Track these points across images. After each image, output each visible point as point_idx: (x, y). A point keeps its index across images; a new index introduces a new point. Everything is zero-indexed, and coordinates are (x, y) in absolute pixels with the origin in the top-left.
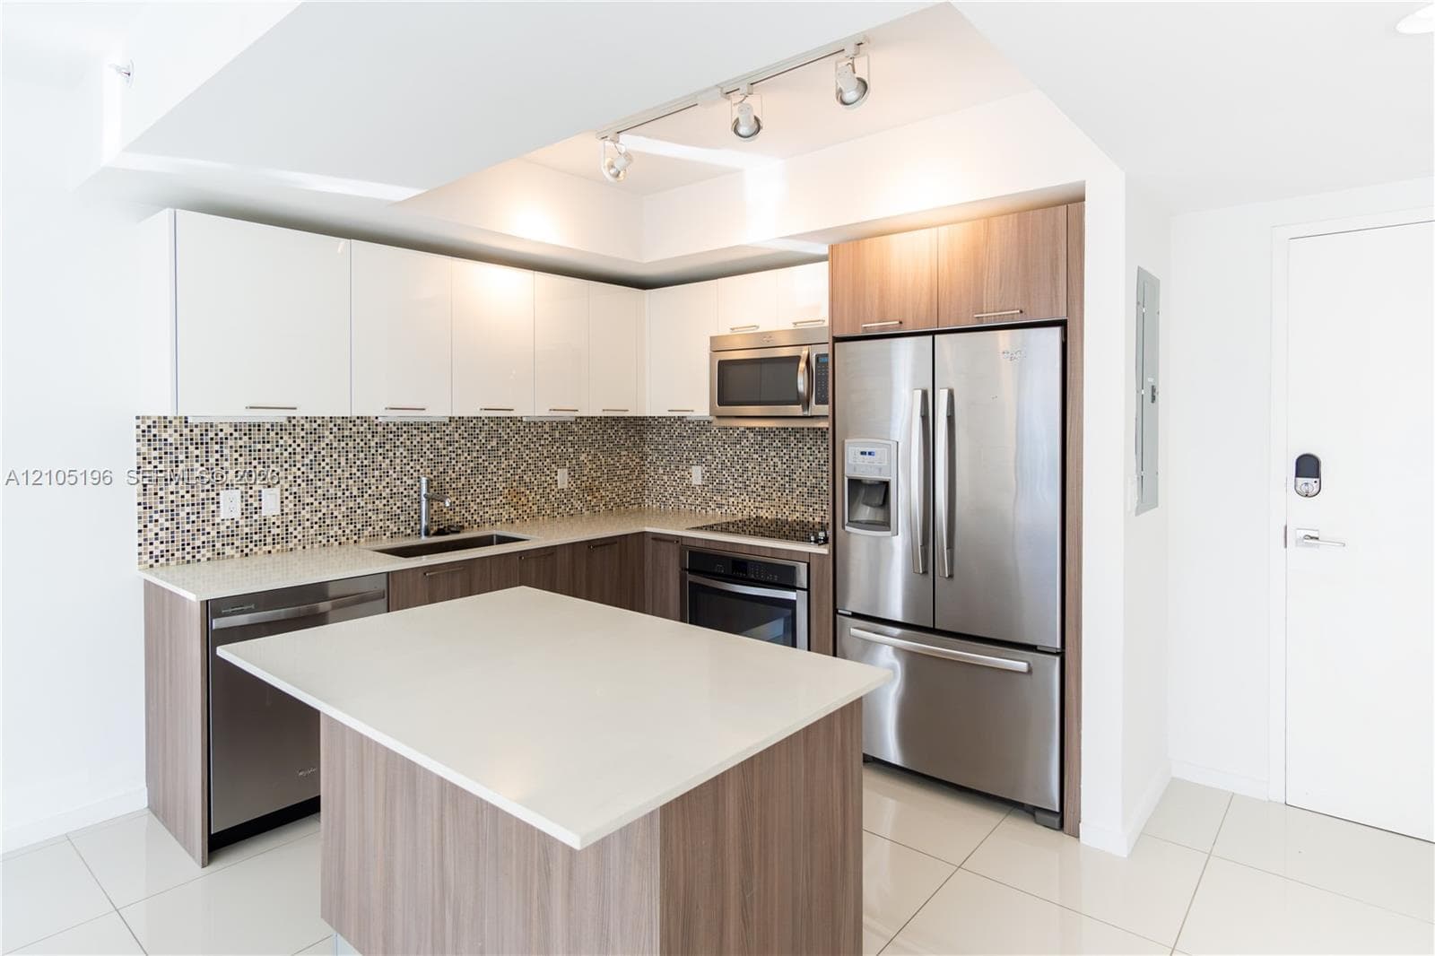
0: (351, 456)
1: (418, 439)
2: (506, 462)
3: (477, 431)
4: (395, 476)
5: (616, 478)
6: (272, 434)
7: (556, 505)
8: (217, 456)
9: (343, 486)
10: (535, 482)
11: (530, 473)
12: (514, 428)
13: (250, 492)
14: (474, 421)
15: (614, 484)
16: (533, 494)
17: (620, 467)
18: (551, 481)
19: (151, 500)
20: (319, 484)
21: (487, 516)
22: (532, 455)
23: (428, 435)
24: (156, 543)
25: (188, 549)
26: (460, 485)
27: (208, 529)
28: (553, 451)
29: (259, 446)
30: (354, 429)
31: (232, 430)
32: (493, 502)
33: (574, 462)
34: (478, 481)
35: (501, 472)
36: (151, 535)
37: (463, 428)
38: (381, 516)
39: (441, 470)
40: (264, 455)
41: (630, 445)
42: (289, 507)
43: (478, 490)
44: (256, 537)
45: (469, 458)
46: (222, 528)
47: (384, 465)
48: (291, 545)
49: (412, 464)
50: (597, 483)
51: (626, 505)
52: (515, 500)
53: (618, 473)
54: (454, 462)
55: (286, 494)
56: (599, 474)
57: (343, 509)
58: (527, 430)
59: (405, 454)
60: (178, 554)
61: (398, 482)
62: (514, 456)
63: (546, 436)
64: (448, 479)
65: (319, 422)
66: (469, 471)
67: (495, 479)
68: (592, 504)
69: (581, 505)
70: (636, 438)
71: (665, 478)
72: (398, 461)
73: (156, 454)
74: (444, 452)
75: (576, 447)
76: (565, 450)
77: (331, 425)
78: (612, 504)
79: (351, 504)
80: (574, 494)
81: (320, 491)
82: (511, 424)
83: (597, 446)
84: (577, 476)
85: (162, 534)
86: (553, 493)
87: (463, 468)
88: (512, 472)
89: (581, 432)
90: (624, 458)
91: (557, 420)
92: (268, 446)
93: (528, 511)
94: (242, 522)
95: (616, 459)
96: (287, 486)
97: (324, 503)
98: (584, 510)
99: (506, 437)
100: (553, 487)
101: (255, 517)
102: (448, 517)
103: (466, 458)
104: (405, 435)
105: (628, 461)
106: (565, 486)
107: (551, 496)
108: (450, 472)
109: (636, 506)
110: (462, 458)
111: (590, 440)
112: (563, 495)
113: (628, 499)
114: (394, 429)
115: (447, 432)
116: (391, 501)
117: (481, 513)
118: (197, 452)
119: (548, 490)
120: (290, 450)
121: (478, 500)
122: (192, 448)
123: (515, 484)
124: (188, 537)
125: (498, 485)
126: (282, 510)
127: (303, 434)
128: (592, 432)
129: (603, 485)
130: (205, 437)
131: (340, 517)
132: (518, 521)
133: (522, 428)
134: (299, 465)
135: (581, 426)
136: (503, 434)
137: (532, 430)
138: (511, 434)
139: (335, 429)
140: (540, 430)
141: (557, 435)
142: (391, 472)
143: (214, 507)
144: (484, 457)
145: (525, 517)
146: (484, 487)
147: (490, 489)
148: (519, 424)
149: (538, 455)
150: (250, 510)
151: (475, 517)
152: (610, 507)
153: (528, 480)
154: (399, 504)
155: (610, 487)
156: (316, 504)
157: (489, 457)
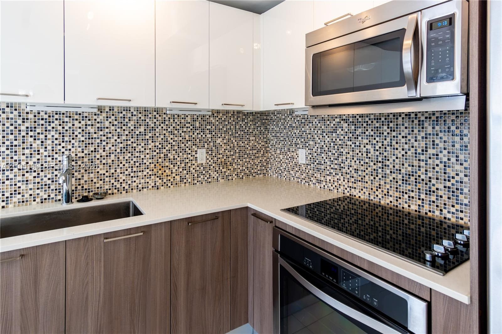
1: (70, 125)
2: (153, 144)
3: (127, 120)
4: (46, 153)
5: (246, 156)
7: (196, 175)
10: (179, 159)
11: (174, 152)
12: (160, 118)
14: (124, 113)
15: (244, 160)
16: (176, 168)
17: (249, 148)
18: (192, 158)
21: (134, 184)
22: (176, 139)
23: (80, 122)
26: (110, 161)
28: (193, 136)
32: (140, 174)
33: (212, 144)
34: (127, 158)
35: (147, 151)
37: (113, 118)
38: (31, 186)
39: (92, 149)
41: (257, 133)
43: (127, 165)
45: (119, 140)
47: (34, 145)
49: (63, 144)
50: (230, 159)
51: (254, 175)
52: (160, 172)
53: (248, 152)
54: (104, 143)
56: (232, 153)
58: (172, 120)
59: (57, 136)
61: (49, 159)
62: (160, 139)
63: (188, 125)
64: (98, 156)
66: (118, 150)
67: (142, 156)
68: (227, 174)
69: (217, 175)
70: (262, 129)
71: (281, 156)
72: (49, 142)
74: (95, 136)
75: (214, 133)
76: (204, 136)
78: (242, 174)
80: (212, 167)
82: (157, 116)
83: (230, 133)
84: (214, 154)
86: (194, 167)
87: (113, 148)
88: (158, 151)
89: (217, 123)
90: (252, 142)
91: (198, 113)
93: (172, 180)
95: (246, 142)
98: (219, 179)
99: (153, 125)
100: (194, 162)
102: (98, 185)
103: (116, 140)
104: (57, 122)
105: (256, 144)
106: (204, 162)
107: (191, 169)
108: (101, 151)
109: (262, 175)
110: (113, 140)
111: (225, 129)
112: (202, 168)
113: (256, 171)
114: (46, 116)
115: (98, 120)
116: (42, 174)
117: (129, 182)
119: (189, 165)
121: (127, 173)
123: (160, 160)
125: (145, 161)
128: (227, 123)
129: (236, 161)
132: (162, 188)
133: (167, 118)
135: (217, 119)
136: (150, 123)
137: (176, 121)
138: (157, 123)
140: (183, 121)
141: (197, 124)
142: (42, 151)
144: (132, 140)
145: (169, 185)
146: (132, 162)
147: (137, 164)
148: (164, 116)
149: (180, 138)
151: (124, 185)
152: (241, 176)
153: (172, 157)
154: (49, 176)
155: (241, 162)
157: (137, 140)
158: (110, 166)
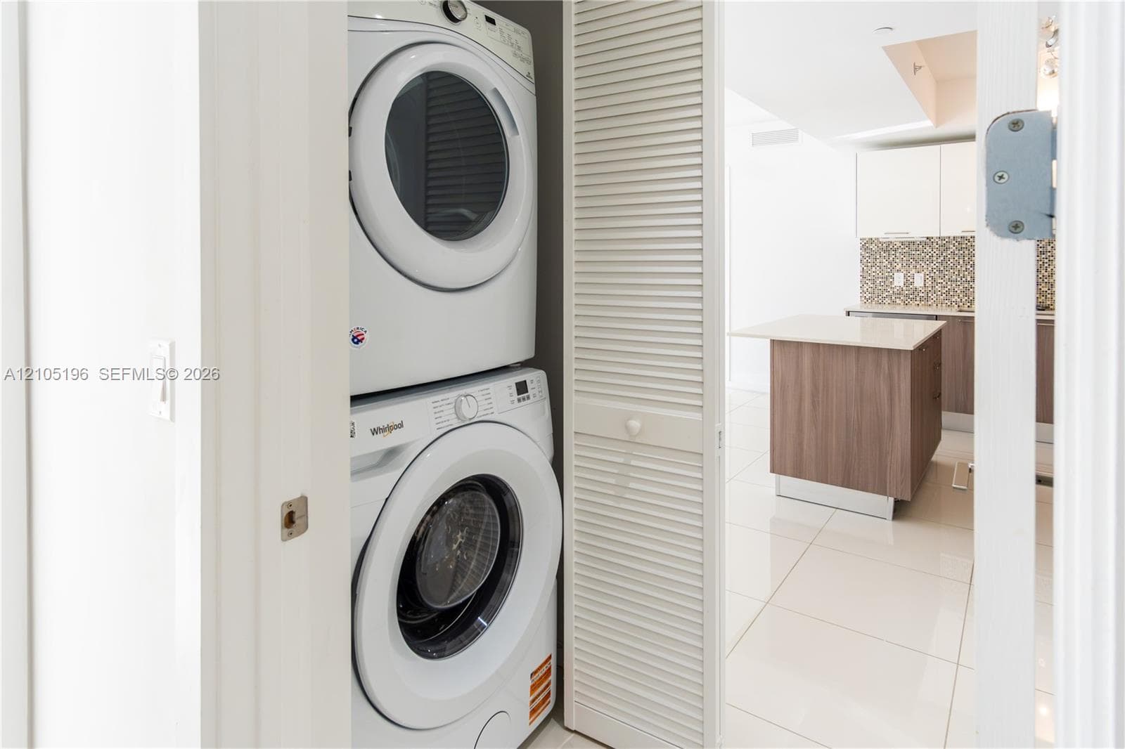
0: (966, 258)
6: (921, 246)
8: (894, 256)
9: (961, 275)
13: (909, 274)
19: (866, 274)
20: (946, 273)
24: (867, 293)
25: (880, 297)
27: (889, 290)
29: (913, 253)
30: (969, 244)
31: (900, 245)
36: (865, 290)
40: (916, 257)
42: (929, 283)
44: (911, 296)
46: (895, 290)
48: (930, 303)
55: (927, 277)
57: (961, 287)
60: (876, 299)
65: (947, 240)
73: (867, 255)
77: (954, 242)
79: (966, 285)
81: (946, 277)
85: (869, 289)
92: (918, 252)
94: (904, 288)
96: (928, 273)
97: (949, 283)
101: (911, 286)
108: (1043, 271)
118: (885, 255)
120: (930, 254)
122: (882, 253)
124: (880, 292)
126: (925, 285)
127: (937, 246)
130: (888, 248)
131: (959, 292)
134: (935, 263)
139: (957, 244)
143: (891, 280)
150: (908, 283)
156: (944, 283)
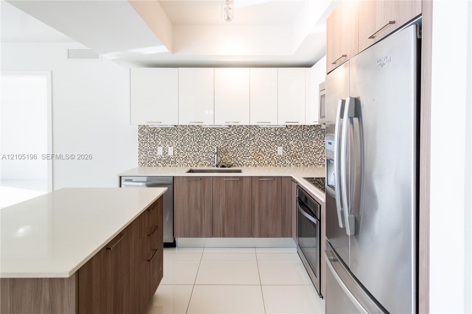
0: (195, 138)
1: (218, 133)
2: (253, 143)
3: (241, 131)
4: (209, 145)
5: (310, 152)
6: (172, 131)
7: (277, 161)
8: (157, 137)
9: (192, 148)
10: (267, 151)
11: (264, 148)
12: (257, 130)
13: (165, 148)
14: (240, 127)
15: (308, 155)
16: (266, 156)
17: (312, 148)
18: (274, 152)
19: (141, 148)
20: (185, 147)
21: (245, 162)
22: (266, 141)
23: (222, 132)
24: (142, 160)
25: (150, 162)
26: (234, 150)
27: (154, 157)
28: (275, 139)
29: (168, 134)
30: (196, 130)
31: (161, 129)
32: (247, 158)
33: (286, 144)
34: (241, 149)
35: (251, 147)
36: (141, 158)
37: (235, 130)
38: (204, 159)
39: (227, 144)
40: (169, 137)
41: (318, 138)
42: (176, 153)
43: (241, 153)
44: (167, 161)
45: (238, 141)
46: (158, 158)
47: (206, 142)
48: (176, 165)
49: (215, 142)
50: (299, 154)
51: (316, 165)
52: (257, 158)
53: (311, 150)
54: (231, 142)
55: (175, 149)
56: (300, 150)
57: (192, 155)
58: (263, 131)
59: (213, 138)
60: (147, 164)
61: (211, 148)
62: (257, 141)
63: (272, 133)
64: (229, 148)
65: (185, 127)
66: (237, 145)
67: (248, 149)
68: (296, 162)
69: (290, 162)
70: (322, 136)
72: (211, 140)
73: (142, 136)
74: (228, 138)
75: (288, 138)
76: (282, 139)
77: (189, 128)
78: (307, 163)
79: (195, 154)
80: (286, 158)
81: (185, 149)
82: (256, 128)
83: (299, 138)
84: (288, 150)
85: (144, 157)
86: (275, 156)
87: (235, 144)
88: (256, 147)
89: (290, 132)
90: (315, 144)
91: (278, 127)
92: (170, 134)
93: (263, 162)
94: (163, 156)
95: (310, 144)
96: (175, 147)
97: (186, 153)
98: (291, 165)
99: (253, 133)
100: (275, 154)
101: (167, 155)
102: (229, 161)
103: (236, 141)
104: (213, 132)
105: (317, 145)
106: (281, 154)
107: (274, 158)
108: (230, 145)
109: (322, 166)
110: (235, 141)
111: (295, 136)
112: (280, 158)
113: (317, 162)
114: (209, 130)
115: (229, 131)
116: (208, 154)
117: (242, 161)
118: (152, 136)
119: (273, 155)
120: (176, 136)
121: (241, 156)
122: (151, 134)
123: (257, 151)
124: (150, 159)
125: (250, 152)
126: (174, 154)
127: (180, 131)
128: (296, 132)
129: (302, 155)
130: (154, 131)
131: (191, 158)
132: (258, 166)
133: (261, 130)
134: (179, 140)
135: (290, 130)
136: (252, 132)
137: (266, 131)
138: (256, 132)
139: (190, 130)
140: (269, 131)
141: (278, 133)
142: (208, 144)
143: (156, 151)
144: (244, 141)
145: (262, 165)
146: (244, 152)
147: (246, 153)
148: (259, 128)
149: (268, 141)
150: (165, 153)
151: (240, 162)
152: (306, 165)
153: (263, 150)
154: (211, 155)
155: (306, 156)
156: (184, 153)
157: (246, 141)
158: (234, 153)
